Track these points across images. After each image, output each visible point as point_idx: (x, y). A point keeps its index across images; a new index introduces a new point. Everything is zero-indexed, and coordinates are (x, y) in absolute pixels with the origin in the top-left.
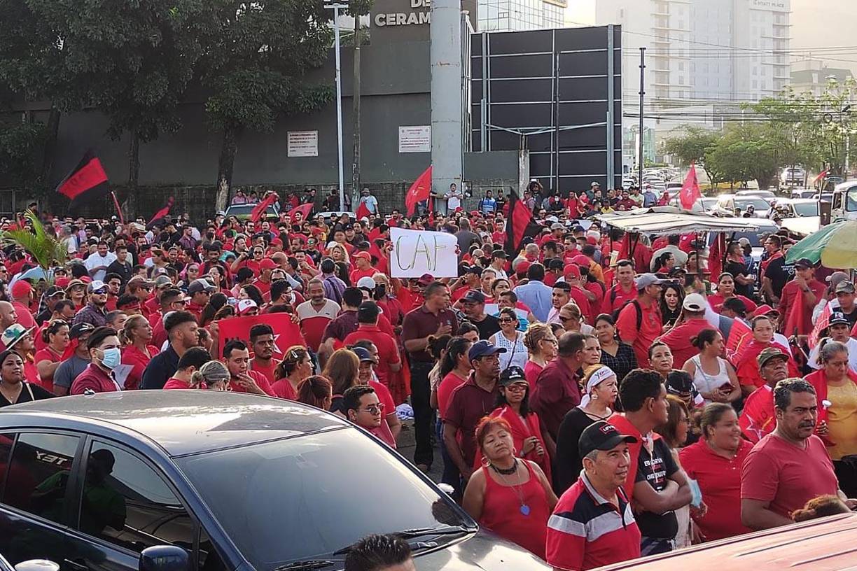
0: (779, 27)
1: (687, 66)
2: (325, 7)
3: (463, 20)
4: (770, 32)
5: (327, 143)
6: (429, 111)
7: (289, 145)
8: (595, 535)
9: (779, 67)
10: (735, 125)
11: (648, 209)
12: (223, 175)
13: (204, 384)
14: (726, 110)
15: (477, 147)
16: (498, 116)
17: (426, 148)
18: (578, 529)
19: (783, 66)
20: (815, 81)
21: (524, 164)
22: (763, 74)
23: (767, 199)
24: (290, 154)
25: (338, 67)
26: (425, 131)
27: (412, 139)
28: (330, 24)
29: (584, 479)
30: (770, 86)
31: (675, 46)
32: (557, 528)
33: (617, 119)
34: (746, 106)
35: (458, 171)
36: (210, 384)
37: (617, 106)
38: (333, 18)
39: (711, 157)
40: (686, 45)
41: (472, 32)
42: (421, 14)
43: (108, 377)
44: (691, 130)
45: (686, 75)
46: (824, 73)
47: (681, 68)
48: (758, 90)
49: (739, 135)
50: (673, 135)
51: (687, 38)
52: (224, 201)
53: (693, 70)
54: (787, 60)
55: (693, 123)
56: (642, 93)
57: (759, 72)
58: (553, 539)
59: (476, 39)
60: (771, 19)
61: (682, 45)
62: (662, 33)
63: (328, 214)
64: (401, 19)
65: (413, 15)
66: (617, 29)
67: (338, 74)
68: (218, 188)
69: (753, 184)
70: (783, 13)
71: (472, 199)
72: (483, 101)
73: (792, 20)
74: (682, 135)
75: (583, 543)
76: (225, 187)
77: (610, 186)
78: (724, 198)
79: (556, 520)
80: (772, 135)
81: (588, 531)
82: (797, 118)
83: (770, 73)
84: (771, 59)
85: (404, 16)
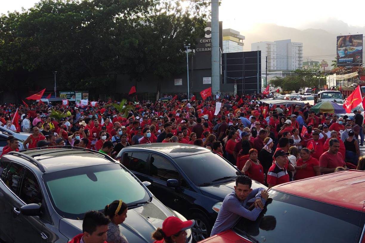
0: (300, 50)
1: (275, 61)
2: (184, 47)
3: (220, 50)
4: (297, 52)
5: (185, 82)
6: (211, 73)
7: (175, 82)
8: (279, 176)
9: (300, 61)
10: (289, 76)
11: (273, 98)
12: (158, 90)
13: (173, 141)
14: (287, 73)
15: (223, 82)
16: (229, 74)
17: (210, 83)
18: (275, 175)
19: (301, 61)
20: (309, 64)
21: (235, 87)
22: (295, 63)
23: (299, 96)
24: (175, 85)
25: (188, 62)
26: (210, 78)
27: (207, 80)
28: (186, 52)
29: (276, 163)
30: (297, 66)
31: (272, 56)
32: (270, 175)
33: (260, 75)
34: (292, 71)
35: (219, 89)
36: (174, 142)
37: (260, 72)
38: (186, 50)
39: (283, 85)
40: (275, 56)
41: (222, 53)
42: (208, 48)
43: (148, 140)
44: (277, 78)
45: (275, 63)
46: (312, 63)
47: (274, 61)
48: (294, 67)
49: (290, 79)
50: (272, 79)
51: (275, 54)
52: (159, 97)
53: (277, 62)
54: (302, 59)
55: (278, 76)
56: (266, 68)
57: (294, 62)
58: (269, 177)
59: (223, 54)
60: (298, 48)
61: (274, 55)
62: (269, 52)
63: (186, 100)
64: (203, 50)
65: (206, 49)
66: (260, 52)
67: (188, 64)
68: (157, 94)
69: (294, 92)
70: (301, 47)
71: (222, 96)
72: (225, 71)
73: (303, 48)
74: (275, 79)
75: (276, 178)
76: (159, 93)
77: (258, 93)
78: (287, 95)
79: (270, 173)
80: (299, 79)
81: (278, 175)
82: (306, 74)
83: (297, 62)
84: (297, 59)
85: (204, 49)
